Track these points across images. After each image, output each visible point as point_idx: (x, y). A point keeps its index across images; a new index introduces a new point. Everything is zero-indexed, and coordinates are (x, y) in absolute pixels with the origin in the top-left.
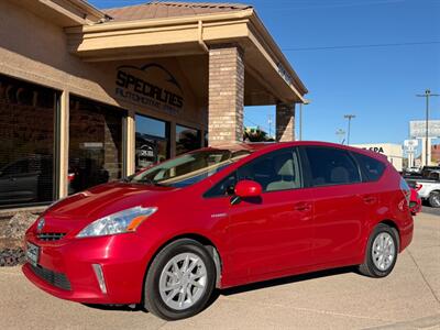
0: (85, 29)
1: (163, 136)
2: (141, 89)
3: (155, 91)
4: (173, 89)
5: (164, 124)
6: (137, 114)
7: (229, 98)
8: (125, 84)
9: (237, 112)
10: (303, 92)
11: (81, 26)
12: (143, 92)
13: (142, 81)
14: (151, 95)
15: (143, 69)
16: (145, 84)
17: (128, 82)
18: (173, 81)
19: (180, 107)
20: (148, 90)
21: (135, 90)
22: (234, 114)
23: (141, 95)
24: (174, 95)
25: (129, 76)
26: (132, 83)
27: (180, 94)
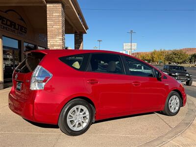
1: (17, 48)
2: (5, 23)
3: (12, 24)
4: (22, 23)
5: (17, 41)
6: (3, 36)
7: (58, 29)
9: (63, 36)
10: (87, 28)
12: (6, 24)
13: (5, 19)
14: (11, 26)
15: (6, 12)
16: (7, 20)
18: (22, 19)
19: (26, 33)
20: (9, 23)
21: (2, 23)
22: (61, 37)
23: (5, 26)
24: (23, 27)
27: (25, 26)
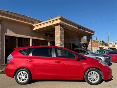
0: (34, 26)
7: (59, 36)
8: (47, 35)
11: (33, 25)
15: (52, 32)
17: (48, 35)
21: (50, 36)
22: (60, 40)
25: (48, 34)
26: (49, 35)
